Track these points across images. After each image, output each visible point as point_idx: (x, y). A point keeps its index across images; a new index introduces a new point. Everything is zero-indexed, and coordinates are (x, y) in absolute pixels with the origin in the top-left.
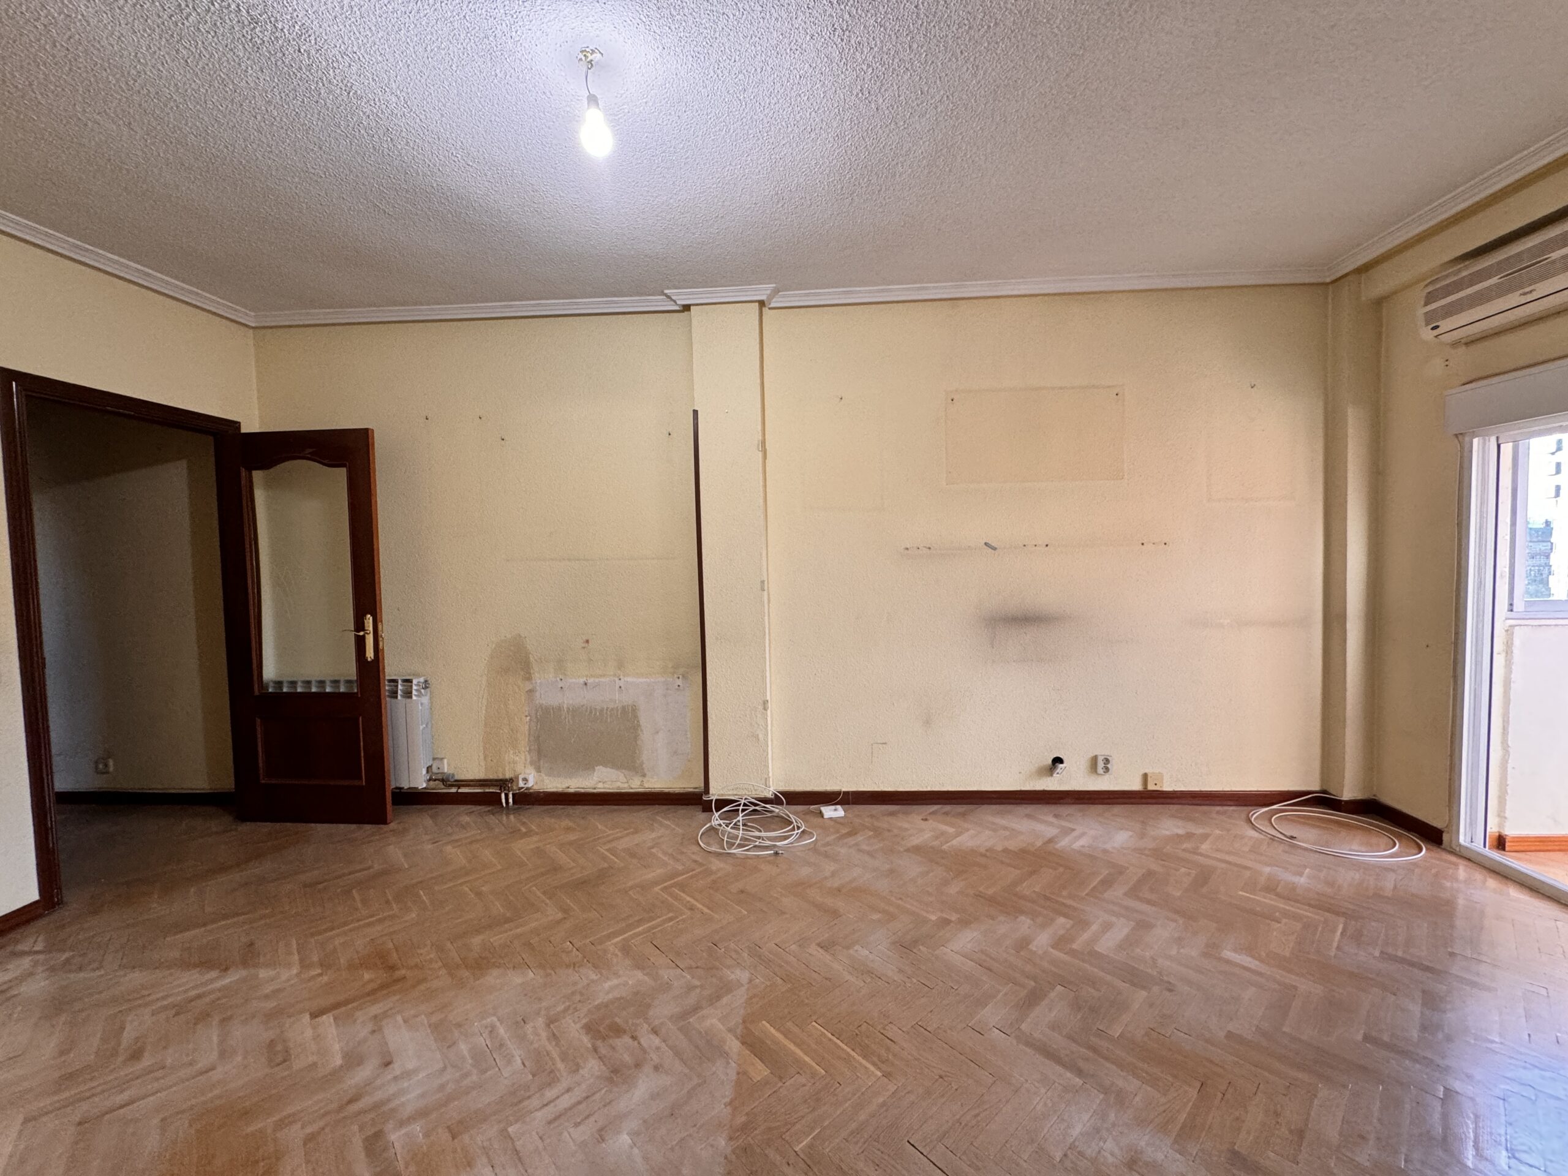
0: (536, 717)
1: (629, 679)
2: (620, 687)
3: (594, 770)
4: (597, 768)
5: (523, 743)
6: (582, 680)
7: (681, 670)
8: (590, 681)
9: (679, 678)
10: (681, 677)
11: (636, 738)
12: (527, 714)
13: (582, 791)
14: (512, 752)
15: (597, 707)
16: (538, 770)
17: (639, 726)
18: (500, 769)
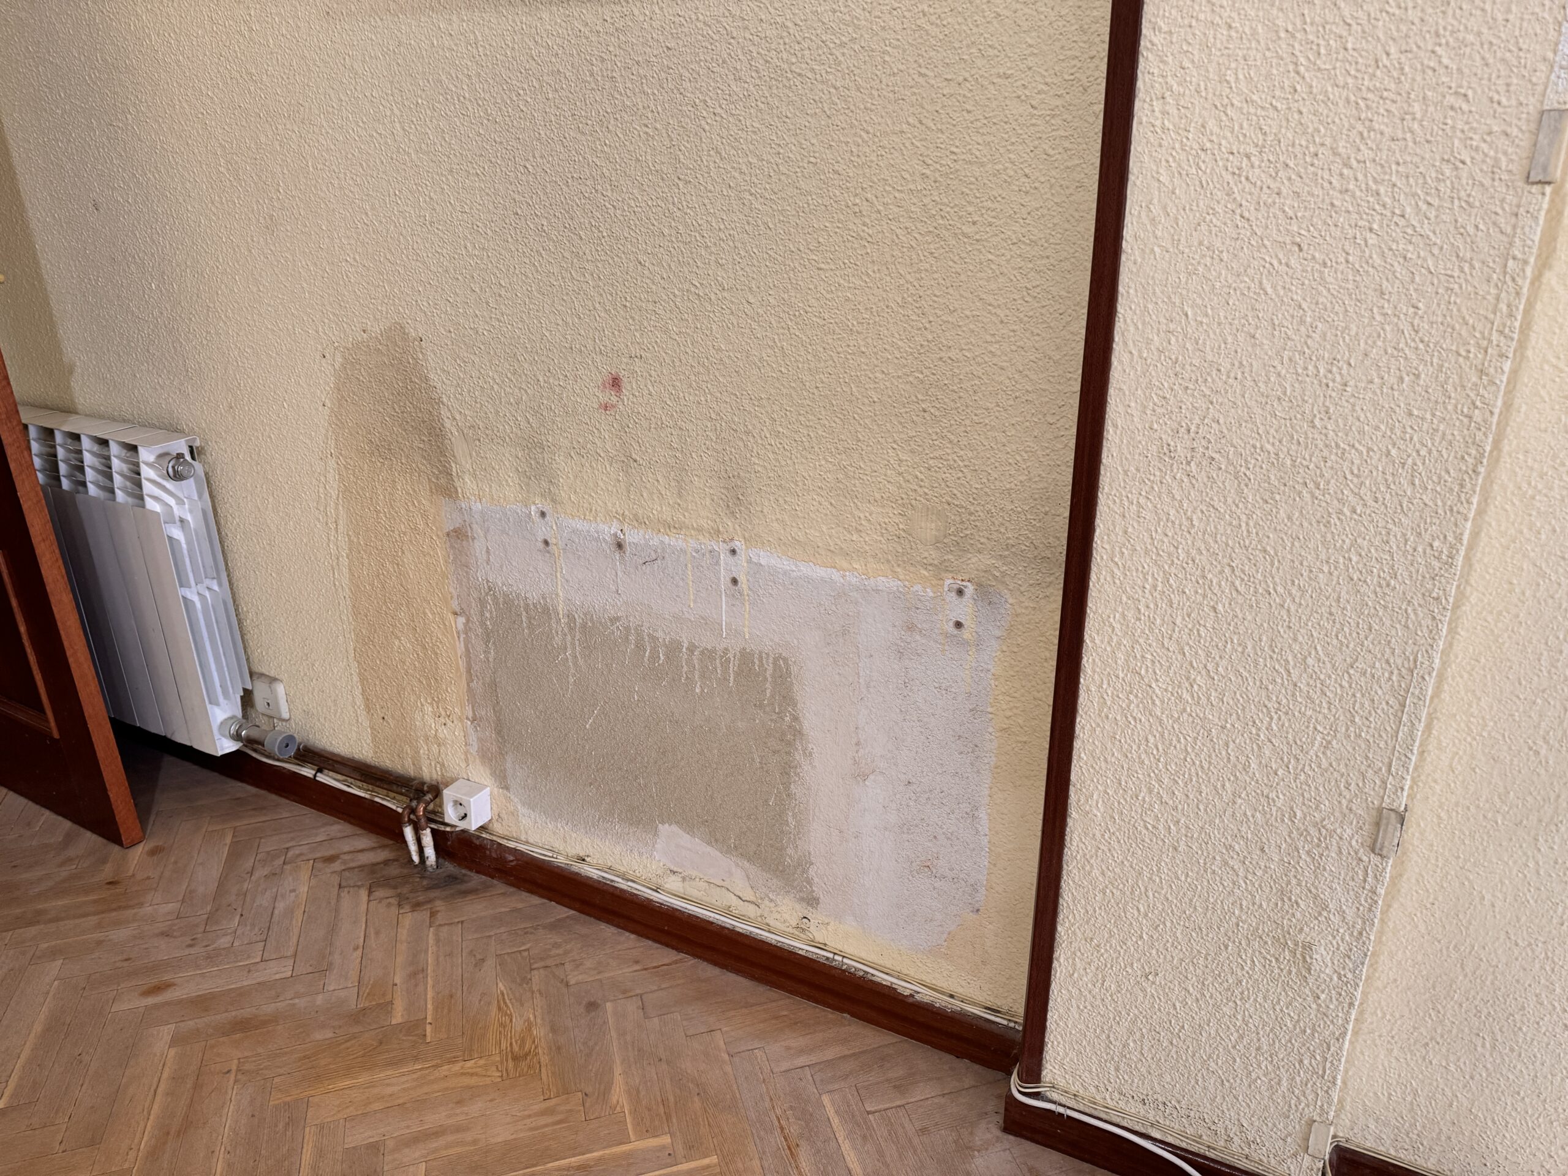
0: (483, 624)
1: (765, 558)
2: (735, 581)
3: (656, 834)
4: (664, 829)
5: (455, 691)
6: (609, 529)
7: (977, 562)
8: (633, 537)
9: (960, 592)
10: (970, 589)
11: (788, 770)
12: (455, 605)
13: (622, 884)
14: (428, 709)
15: (660, 634)
16: (502, 780)
17: (799, 733)
18: (407, 748)
